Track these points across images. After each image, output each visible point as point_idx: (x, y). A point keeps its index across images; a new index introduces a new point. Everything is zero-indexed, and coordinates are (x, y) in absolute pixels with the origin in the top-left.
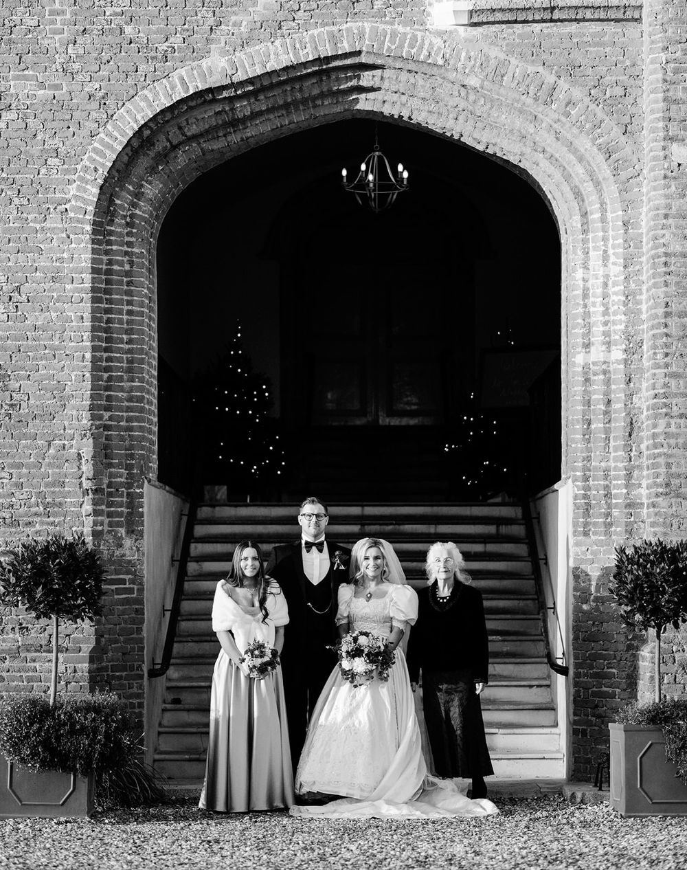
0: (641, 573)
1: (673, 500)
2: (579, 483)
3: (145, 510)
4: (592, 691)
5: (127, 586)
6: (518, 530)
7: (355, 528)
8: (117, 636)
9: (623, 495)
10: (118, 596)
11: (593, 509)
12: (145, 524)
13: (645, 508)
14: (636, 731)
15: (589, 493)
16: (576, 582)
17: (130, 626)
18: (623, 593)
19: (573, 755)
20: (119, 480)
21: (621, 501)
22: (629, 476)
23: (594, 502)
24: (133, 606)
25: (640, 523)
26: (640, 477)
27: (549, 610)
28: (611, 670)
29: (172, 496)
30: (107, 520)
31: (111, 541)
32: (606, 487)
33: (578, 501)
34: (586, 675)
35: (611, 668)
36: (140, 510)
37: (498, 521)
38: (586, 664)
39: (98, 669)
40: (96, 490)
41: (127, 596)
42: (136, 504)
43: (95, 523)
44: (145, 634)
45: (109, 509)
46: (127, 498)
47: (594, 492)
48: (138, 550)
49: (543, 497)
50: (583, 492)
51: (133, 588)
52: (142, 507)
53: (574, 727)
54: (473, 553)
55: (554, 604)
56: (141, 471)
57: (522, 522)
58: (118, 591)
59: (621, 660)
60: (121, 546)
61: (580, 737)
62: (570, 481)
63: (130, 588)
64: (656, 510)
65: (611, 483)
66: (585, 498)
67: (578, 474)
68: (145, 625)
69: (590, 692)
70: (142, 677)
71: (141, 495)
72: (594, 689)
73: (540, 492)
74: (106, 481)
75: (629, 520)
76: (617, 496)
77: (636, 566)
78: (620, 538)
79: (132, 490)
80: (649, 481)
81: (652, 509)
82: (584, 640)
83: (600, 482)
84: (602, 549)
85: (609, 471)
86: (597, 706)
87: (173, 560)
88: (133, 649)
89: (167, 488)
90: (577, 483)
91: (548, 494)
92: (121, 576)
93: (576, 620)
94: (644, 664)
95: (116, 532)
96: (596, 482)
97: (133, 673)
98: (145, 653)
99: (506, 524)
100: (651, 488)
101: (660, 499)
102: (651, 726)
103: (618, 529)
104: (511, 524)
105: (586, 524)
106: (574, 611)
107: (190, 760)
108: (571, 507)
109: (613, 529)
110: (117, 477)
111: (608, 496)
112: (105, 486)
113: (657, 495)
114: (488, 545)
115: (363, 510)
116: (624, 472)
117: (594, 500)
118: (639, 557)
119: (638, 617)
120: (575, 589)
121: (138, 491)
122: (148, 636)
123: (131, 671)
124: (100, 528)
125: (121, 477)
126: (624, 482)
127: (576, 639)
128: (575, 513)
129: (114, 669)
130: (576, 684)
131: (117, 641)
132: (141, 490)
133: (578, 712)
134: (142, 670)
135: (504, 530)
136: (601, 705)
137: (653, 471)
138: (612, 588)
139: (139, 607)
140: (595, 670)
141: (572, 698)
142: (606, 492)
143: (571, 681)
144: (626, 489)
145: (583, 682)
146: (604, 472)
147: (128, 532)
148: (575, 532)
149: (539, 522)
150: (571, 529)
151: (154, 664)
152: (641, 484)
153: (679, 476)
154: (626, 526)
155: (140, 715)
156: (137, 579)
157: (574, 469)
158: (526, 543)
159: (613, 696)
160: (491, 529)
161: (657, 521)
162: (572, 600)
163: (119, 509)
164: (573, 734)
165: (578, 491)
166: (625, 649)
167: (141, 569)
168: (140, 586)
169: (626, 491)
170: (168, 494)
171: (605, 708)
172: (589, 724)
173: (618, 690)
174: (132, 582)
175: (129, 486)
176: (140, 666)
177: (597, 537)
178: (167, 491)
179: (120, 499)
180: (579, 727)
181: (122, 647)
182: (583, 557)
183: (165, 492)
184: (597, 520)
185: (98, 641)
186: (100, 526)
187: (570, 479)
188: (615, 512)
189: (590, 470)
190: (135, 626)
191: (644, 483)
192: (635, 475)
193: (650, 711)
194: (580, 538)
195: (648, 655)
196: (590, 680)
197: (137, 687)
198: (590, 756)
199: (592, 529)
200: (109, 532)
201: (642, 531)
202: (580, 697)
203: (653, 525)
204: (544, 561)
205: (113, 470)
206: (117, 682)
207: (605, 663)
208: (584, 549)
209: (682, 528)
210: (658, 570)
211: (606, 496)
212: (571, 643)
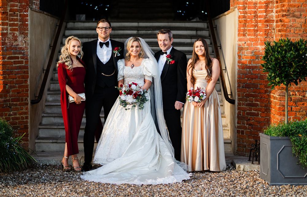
0: (279, 56)
1: (291, 18)
2: (241, 10)
3: (29, 23)
4: (247, 112)
5: (20, 60)
6: (206, 33)
7: (135, 32)
8: (14, 84)
9: (264, 16)
10: (15, 65)
11: (248, 23)
12: (29, 29)
13: (275, 22)
14: (277, 140)
15: (246, 15)
16: (239, 59)
17: (21, 79)
18: (270, 67)
19: (237, 142)
20: (15, 8)
21: (262, 19)
22: (267, 7)
23: (249, 19)
24: (23, 70)
25: (272, 30)
26: (272, 7)
27: (223, 71)
28: (256, 102)
29: (50, 17)
30: (9, 28)
31: (11, 38)
32: (255, 12)
33: (241, 19)
34: (243, 104)
35: (257, 101)
36: (27, 23)
37: (197, 29)
38: (244, 99)
39: (4, 101)
40: (3, 13)
41: (20, 65)
42: (24, 20)
43: (3, 29)
44: (29, 83)
45: (10, 22)
46: (20, 17)
47: (249, 15)
48: (25, 42)
49: (219, 17)
50: (243, 15)
51: (23, 61)
52: (27, 21)
53: (238, 129)
54: (186, 43)
55: (226, 68)
56: (27, 3)
57: (208, 29)
58: (15, 63)
59: (262, 98)
60: (16, 40)
61: (240, 134)
62: (236, 9)
63: (21, 61)
64: (282, 23)
65: (257, 10)
66: (244, 18)
67: (241, 6)
68: (29, 79)
69: (246, 112)
70: (27, 104)
71: (27, 16)
72: (248, 111)
73: (217, 16)
74: (9, 8)
75: (267, 28)
76: (260, 17)
77: (276, 53)
78: (262, 37)
79: (22, 13)
80: (277, 9)
81: (280, 23)
82: (243, 87)
83: (252, 10)
84: (252, 42)
85: (257, 4)
86: (249, 120)
87: (50, 46)
88: (23, 91)
89: (45, 13)
90: (240, 10)
91: (222, 16)
92: (17, 55)
93: (239, 77)
94: (275, 101)
95: (14, 34)
96: (250, 10)
97: (23, 102)
98: (29, 92)
99: (200, 30)
100: (279, 12)
101: (284, 18)
102: (285, 137)
103: (261, 33)
104: (202, 30)
105: (244, 30)
106: (238, 73)
107: (53, 143)
108: (237, 22)
109: (258, 33)
110: (14, 7)
111: (256, 16)
112: (8, 11)
113: (283, 16)
114: (193, 40)
115: (138, 24)
116: (265, 5)
117: (249, 18)
118: (278, 48)
119: (277, 79)
120: (239, 62)
121: (25, 13)
122: (30, 84)
123: (22, 101)
124: (5, 32)
125: (17, 6)
126: (264, 9)
127: (239, 86)
128: (239, 25)
129: (13, 100)
130: (239, 109)
131: (14, 87)
132: (27, 13)
133: (240, 122)
134: (28, 101)
135: (199, 33)
136: (251, 119)
137: (280, 4)
138: (263, 64)
139: (26, 70)
140: (248, 102)
141: (236, 115)
142: (255, 15)
143: (237, 107)
144: (265, 13)
145: (242, 108)
146: (254, 4)
147: (20, 34)
148: (239, 34)
149: (216, 30)
150: (237, 33)
151: (35, 97)
152: (273, 11)
153: (295, 6)
154: (265, 31)
155: (27, 122)
156: (25, 57)
157: (238, 3)
158: (210, 39)
159: (257, 115)
160: (193, 33)
161: (283, 29)
162: (237, 68)
163: (16, 22)
164: (237, 133)
165: (241, 14)
166: (264, 92)
167: (27, 51)
168: (26, 60)
169: (265, 14)
170: (46, 16)
171: (253, 121)
172: (245, 128)
173: (260, 112)
174: (22, 58)
175: (21, 11)
176: (26, 99)
177: (250, 37)
178: (46, 15)
179: (16, 17)
180: (240, 130)
181: (17, 90)
182: (243, 47)
183: (44, 15)
184: (250, 28)
185: (4, 87)
186: (6, 30)
187: (237, 8)
188: (260, 25)
189: (246, 4)
190: (24, 80)
191: (274, 10)
192: (270, 6)
193: (284, 130)
194: (241, 37)
195: (278, 96)
196: (246, 107)
197: (25, 109)
198: (245, 144)
199: (248, 33)
200: (10, 33)
201: (273, 34)
202: (241, 115)
203: (279, 31)
204: (220, 47)
205: (12, 3)
206: (14, 107)
207: (254, 99)
208: (243, 42)
209: (296, 32)
210: (289, 55)
211: (255, 16)
212: (236, 88)
